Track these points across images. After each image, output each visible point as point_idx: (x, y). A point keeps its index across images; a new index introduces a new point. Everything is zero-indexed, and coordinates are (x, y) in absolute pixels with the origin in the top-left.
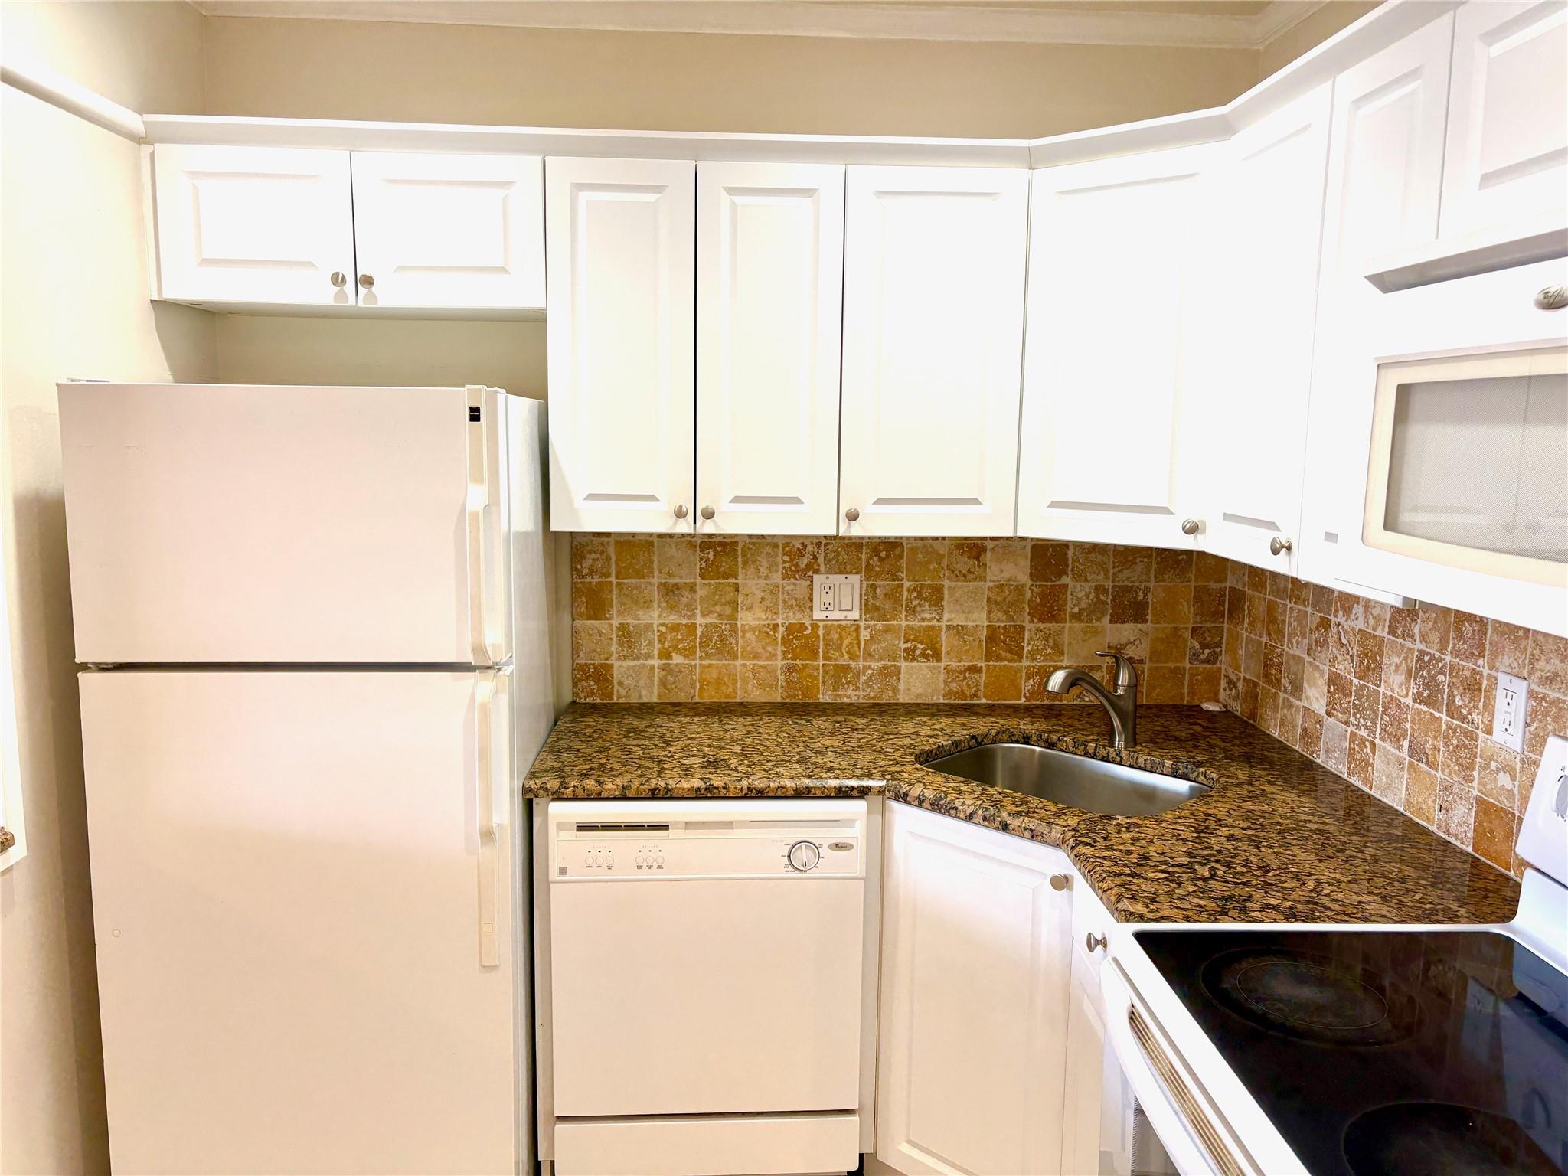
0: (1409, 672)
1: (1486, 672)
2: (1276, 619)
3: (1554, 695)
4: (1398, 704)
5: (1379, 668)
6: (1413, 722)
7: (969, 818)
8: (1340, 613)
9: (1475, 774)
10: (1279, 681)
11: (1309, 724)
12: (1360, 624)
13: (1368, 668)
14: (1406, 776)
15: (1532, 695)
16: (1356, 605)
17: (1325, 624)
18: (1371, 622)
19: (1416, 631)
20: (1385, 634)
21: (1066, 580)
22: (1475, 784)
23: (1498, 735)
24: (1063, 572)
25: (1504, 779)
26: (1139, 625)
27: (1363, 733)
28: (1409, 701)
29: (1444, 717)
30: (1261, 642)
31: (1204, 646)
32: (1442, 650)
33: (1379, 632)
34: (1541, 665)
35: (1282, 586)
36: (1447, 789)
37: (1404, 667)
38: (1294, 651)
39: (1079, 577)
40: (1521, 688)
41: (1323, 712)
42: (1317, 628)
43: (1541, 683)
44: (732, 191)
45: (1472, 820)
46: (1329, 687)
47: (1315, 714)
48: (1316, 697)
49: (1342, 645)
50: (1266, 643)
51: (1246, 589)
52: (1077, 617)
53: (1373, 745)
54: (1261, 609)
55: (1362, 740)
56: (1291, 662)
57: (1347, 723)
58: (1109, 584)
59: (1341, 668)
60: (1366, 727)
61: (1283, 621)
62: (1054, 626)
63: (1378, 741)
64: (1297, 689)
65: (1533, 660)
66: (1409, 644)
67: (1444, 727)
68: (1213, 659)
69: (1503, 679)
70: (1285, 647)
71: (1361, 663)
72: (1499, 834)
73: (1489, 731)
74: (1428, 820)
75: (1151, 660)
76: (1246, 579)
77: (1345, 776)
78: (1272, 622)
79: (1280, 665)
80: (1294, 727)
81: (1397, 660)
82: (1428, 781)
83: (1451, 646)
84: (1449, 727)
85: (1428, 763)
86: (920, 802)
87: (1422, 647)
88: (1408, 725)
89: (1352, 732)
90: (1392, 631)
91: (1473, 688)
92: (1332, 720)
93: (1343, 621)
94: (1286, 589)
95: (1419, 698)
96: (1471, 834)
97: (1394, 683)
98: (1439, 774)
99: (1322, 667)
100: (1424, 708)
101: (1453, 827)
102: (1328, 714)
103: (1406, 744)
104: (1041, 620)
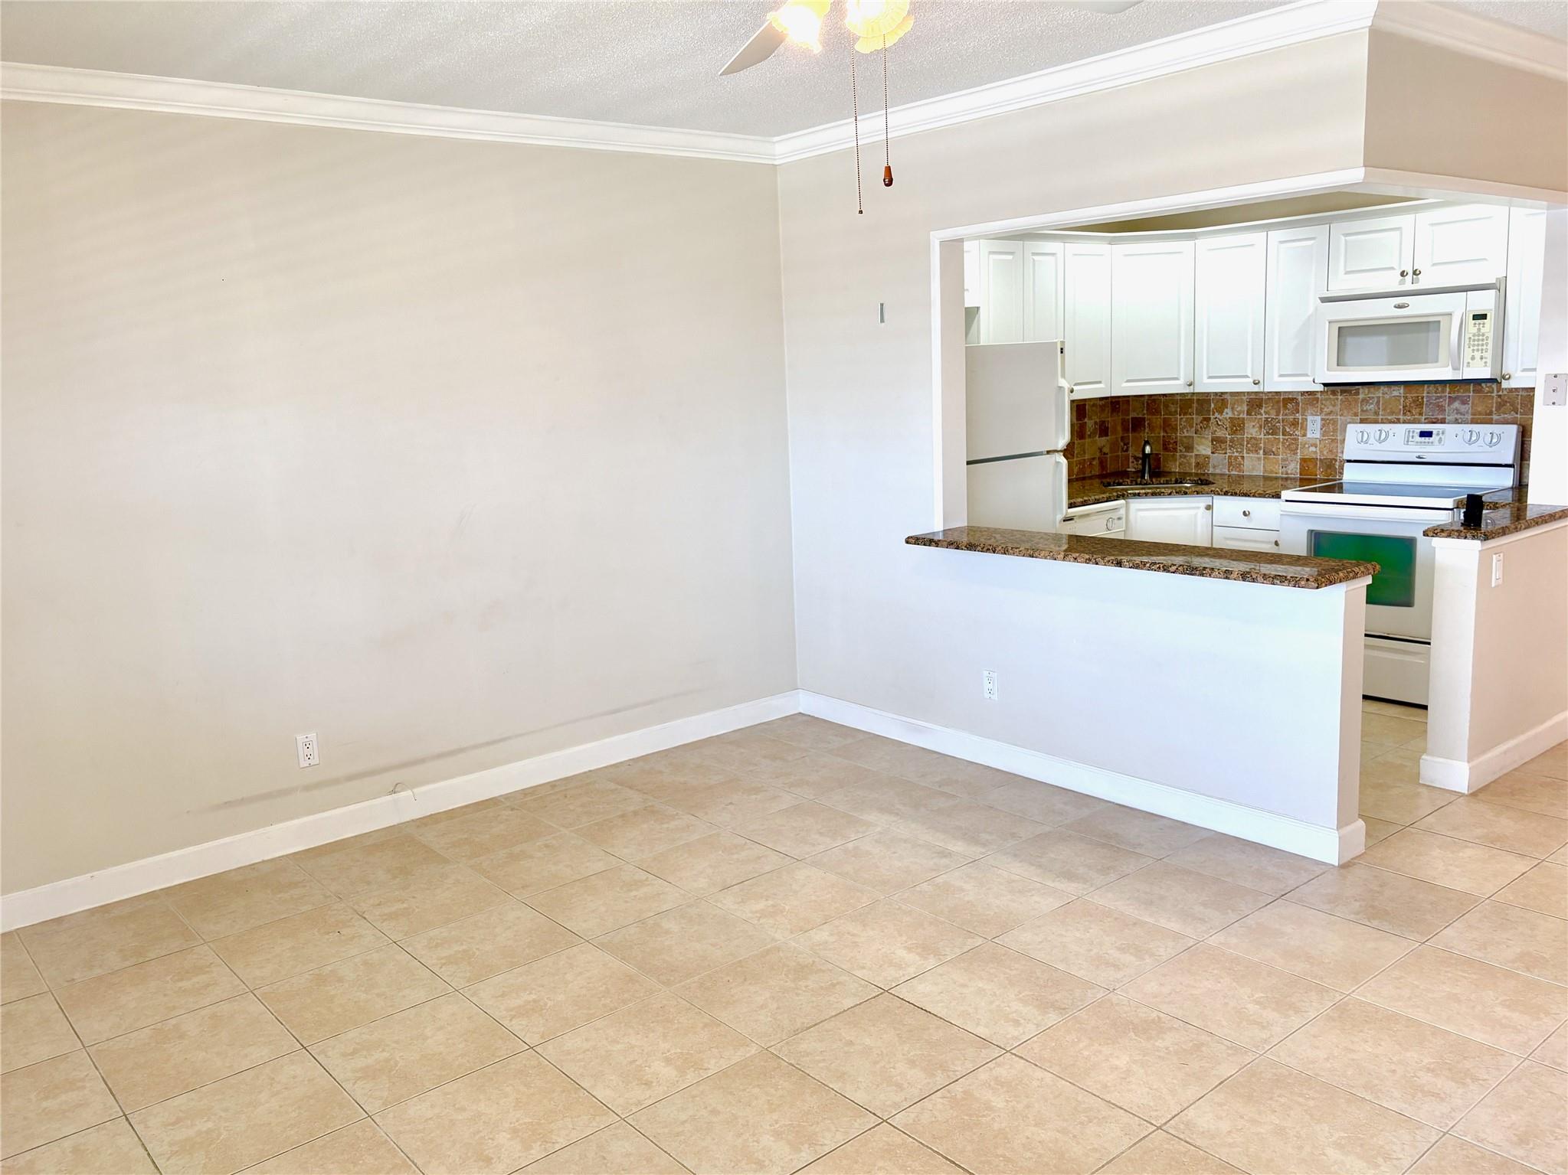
0: (1261, 426)
1: (1300, 417)
2: (1170, 425)
3: (1331, 417)
4: (1255, 439)
5: (1243, 429)
6: (1265, 443)
7: (1170, 494)
8: (1216, 415)
9: (1299, 451)
10: (1175, 450)
11: (1200, 460)
12: (1230, 415)
13: (1237, 430)
14: (1262, 462)
15: (1322, 419)
16: (1226, 410)
17: (1208, 420)
18: (1236, 413)
19: (1262, 412)
20: (1245, 416)
21: (1086, 420)
22: (1299, 454)
23: (1309, 435)
24: (1085, 417)
25: (1313, 449)
26: (1107, 438)
27: (1236, 454)
28: (1262, 436)
29: (1281, 437)
30: (1159, 437)
31: (1125, 444)
32: (1278, 415)
33: (1241, 416)
34: (1325, 409)
35: (1173, 410)
36: (1283, 460)
37: (1258, 425)
38: (1186, 434)
39: (1090, 419)
40: (1318, 418)
41: (1210, 453)
42: (1201, 422)
43: (1326, 415)
44: (1034, 254)
45: (1298, 467)
46: (1212, 442)
47: (1204, 456)
48: (1204, 448)
49: (1219, 425)
50: (1164, 436)
51: (1146, 416)
52: (1090, 436)
53: (1243, 457)
54: (1158, 423)
55: (1236, 457)
56: (1184, 440)
57: (1226, 453)
58: (1098, 420)
59: (1220, 434)
60: (1237, 452)
61: (1176, 425)
62: (1083, 441)
63: (1245, 455)
64: (1189, 448)
65: (1321, 409)
66: (1259, 417)
67: (1281, 440)
68: (1127, 450)
69: (1310, 418)
70: (1178, 434)
71: (1232, 429)
72: (1311, 466)
73: (1304, 435)
74: (1276, 473)
75: (1111, 453)
76: (1145, 412)
77: (1228, 473)
78: (1167, 425)
79: (1176, 442)
80: (1190, 464)
81: (1254, 424)
82: (1274, 460)
83: (1282, 412)
84: (1284, 439)
85: (1274, 455)
86: (1146, 494)
87: (1267, 416)
88: (1262, 445)
89: (1229, 456)
90: (1249, 413)
91: (1295, 424)
92: (1216, 455)
93: (1219, 416)
94: (1176, 411)
95: (1268, 433)
96: (1298, 471)
97: (1252, 430)
98: (1280, 457)
99: (1206, 436)
100: (1270, 436)
101: (1289, 472)
102: (1213, 453)
103: (1261, 452)
104: (1080, 439)
